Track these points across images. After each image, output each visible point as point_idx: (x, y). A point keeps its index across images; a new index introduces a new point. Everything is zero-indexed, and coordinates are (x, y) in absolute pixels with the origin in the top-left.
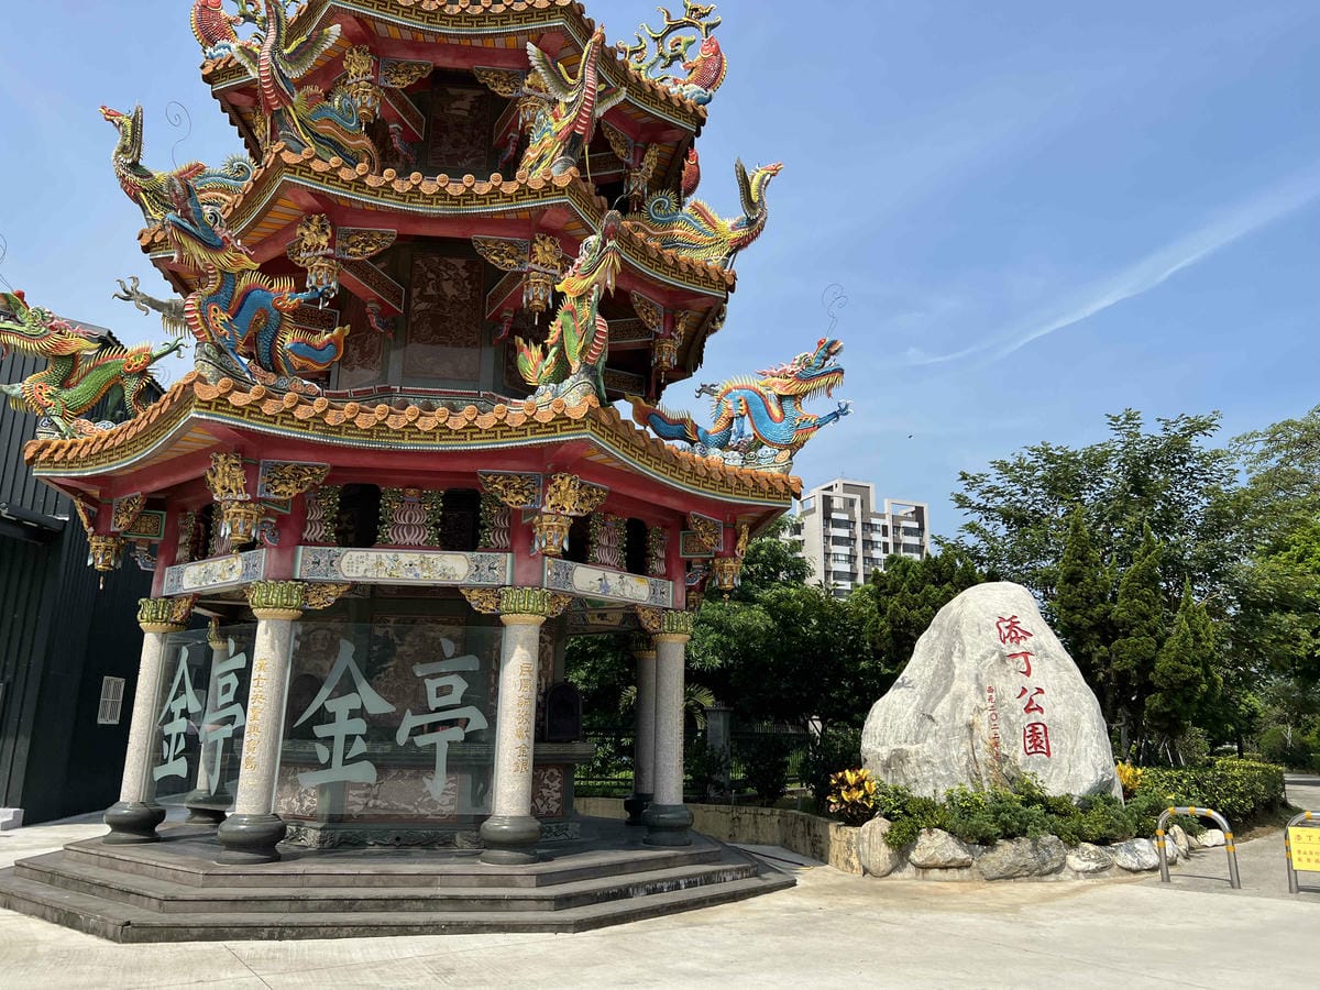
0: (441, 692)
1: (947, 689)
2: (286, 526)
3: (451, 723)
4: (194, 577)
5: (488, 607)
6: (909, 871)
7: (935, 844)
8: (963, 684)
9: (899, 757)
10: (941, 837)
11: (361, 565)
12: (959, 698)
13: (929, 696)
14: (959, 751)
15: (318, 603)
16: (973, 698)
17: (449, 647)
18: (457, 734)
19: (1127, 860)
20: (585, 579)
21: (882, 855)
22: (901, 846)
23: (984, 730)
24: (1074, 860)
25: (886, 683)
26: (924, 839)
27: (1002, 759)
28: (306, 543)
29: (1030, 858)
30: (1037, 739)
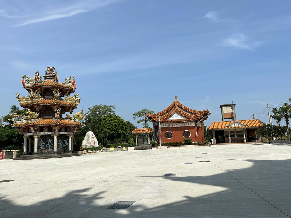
0: (49, 142)
1: (89, 140)
2: (36, 131)
3: (50, 145)
4: (28, 134)
5: (53, 136)
6: (88, 153)
7: (90, 151)
8: (90, 140)
9: (86, 145)
10: (90, 150)
11: (42, 133)
12: (90, 141)
13: (87, 141)
14: (90, 145)
15: (39, 136)
16: (91, 141)
17: (50, 139)
18: (51, 145)
19: (100, 151)
20: (61, 133)
21: (86, 152)
22: (87, 151)
23: (91, 143)
24: (97, 151)
25: (83, 140)
26: (89, 151)
27: (92, 145)
28: (38, 132)
29: (95, 151)
30: (95, 143)
